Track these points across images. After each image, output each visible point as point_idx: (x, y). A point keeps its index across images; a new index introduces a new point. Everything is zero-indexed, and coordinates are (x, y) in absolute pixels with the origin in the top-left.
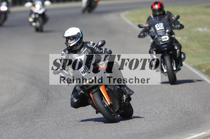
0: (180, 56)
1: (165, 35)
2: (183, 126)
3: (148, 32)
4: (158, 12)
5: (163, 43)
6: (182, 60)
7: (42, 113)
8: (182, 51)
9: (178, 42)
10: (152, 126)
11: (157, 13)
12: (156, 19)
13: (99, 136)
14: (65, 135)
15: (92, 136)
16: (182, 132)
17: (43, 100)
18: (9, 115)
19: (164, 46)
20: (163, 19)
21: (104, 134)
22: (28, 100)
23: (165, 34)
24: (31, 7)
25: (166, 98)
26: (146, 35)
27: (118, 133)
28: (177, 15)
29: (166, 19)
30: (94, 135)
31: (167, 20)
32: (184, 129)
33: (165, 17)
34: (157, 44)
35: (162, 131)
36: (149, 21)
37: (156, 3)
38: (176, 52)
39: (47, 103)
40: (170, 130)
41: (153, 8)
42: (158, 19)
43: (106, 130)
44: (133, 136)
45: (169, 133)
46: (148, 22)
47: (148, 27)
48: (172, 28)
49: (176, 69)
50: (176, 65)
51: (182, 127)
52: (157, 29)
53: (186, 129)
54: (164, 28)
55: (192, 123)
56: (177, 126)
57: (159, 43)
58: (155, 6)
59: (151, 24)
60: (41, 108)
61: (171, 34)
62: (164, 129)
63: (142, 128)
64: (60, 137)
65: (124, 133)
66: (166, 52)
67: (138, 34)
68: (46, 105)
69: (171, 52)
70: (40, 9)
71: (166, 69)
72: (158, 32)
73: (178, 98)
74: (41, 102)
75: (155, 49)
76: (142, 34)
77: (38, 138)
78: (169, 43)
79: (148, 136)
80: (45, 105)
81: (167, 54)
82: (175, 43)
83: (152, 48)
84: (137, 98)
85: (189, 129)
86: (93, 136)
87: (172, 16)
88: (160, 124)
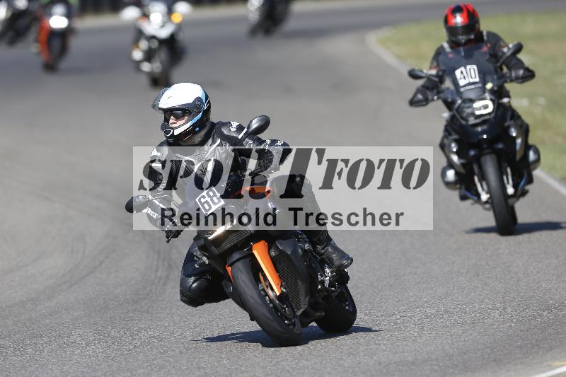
0: (526, 156)
1: (484, 96)
2: (534, 341)
3: (435, 91)
4: (462, 35)
5: (478, 121)
6: (532, 167)
7: (155, 306)
8: (531, 141)
9: (519, 117)
10: (449, 342)
11: (461, 37)
12: (459, 53)
13: (307, 368)
14: (216, 364)
15: (288, 368)
16: (531, 357)
17: (157, 271)
18: (66, 310)
19: (479, 129)
20: (476, 54)
21: (322, 362)
22: (116, 271)
23: (482, 95)
24: (137, 19)
25: (489, 265)
26: (430, 98)
27: (358, 359)
28: (516, 42)
29: (485, 53)
30: (295, 366)
31: (488, 57)
32: (536, 347)
33: (480, 48)
34: (461, 124)
35: (476, 353)
36: (437, 61)
37: (458, 9)
38: (515, 143)
39: (167, 277)
40: (498, 351)
41: (450, 25)
42: (463, 54)
43: (326, 352)
44: (401, 367)
45: (495, 360)
46: (435, 64)
47: (437, 76)
48: (503, 79)
49: (516, 192)
50: (513, 180)
51: (531, 342)
52: (462, 83)
53: (543, 348)
54: (480, 78)
55: (558, 333)
56: (518, 340)
57: (467, 121)
58: (455, 17)
59: (443, 68)
60: (151, 291)
61: (499, 93)
62: (483, 349)
63: (422, 347)
64: (202, 371)
65: (375, 361)
66: (485, 146)
67: (410, 96)
68: (164, 284)
69: (500, 146)
70: (163, 26)
71: (487, 193)
72: (462, 90)
73: (521, 265)
74: (153, 276)
75: (455, 137)
76: (420, 97)
77: (144, 373)
78: (493, 120)
79: (440, 367)
80: (162, 282)
81: (488, 151)
82: (511, 119)
83: (447, 134)
84: (409, 266)
85: (551, 349)
86: (292, 368)
87: (502, 44)
88: (471, 335)
